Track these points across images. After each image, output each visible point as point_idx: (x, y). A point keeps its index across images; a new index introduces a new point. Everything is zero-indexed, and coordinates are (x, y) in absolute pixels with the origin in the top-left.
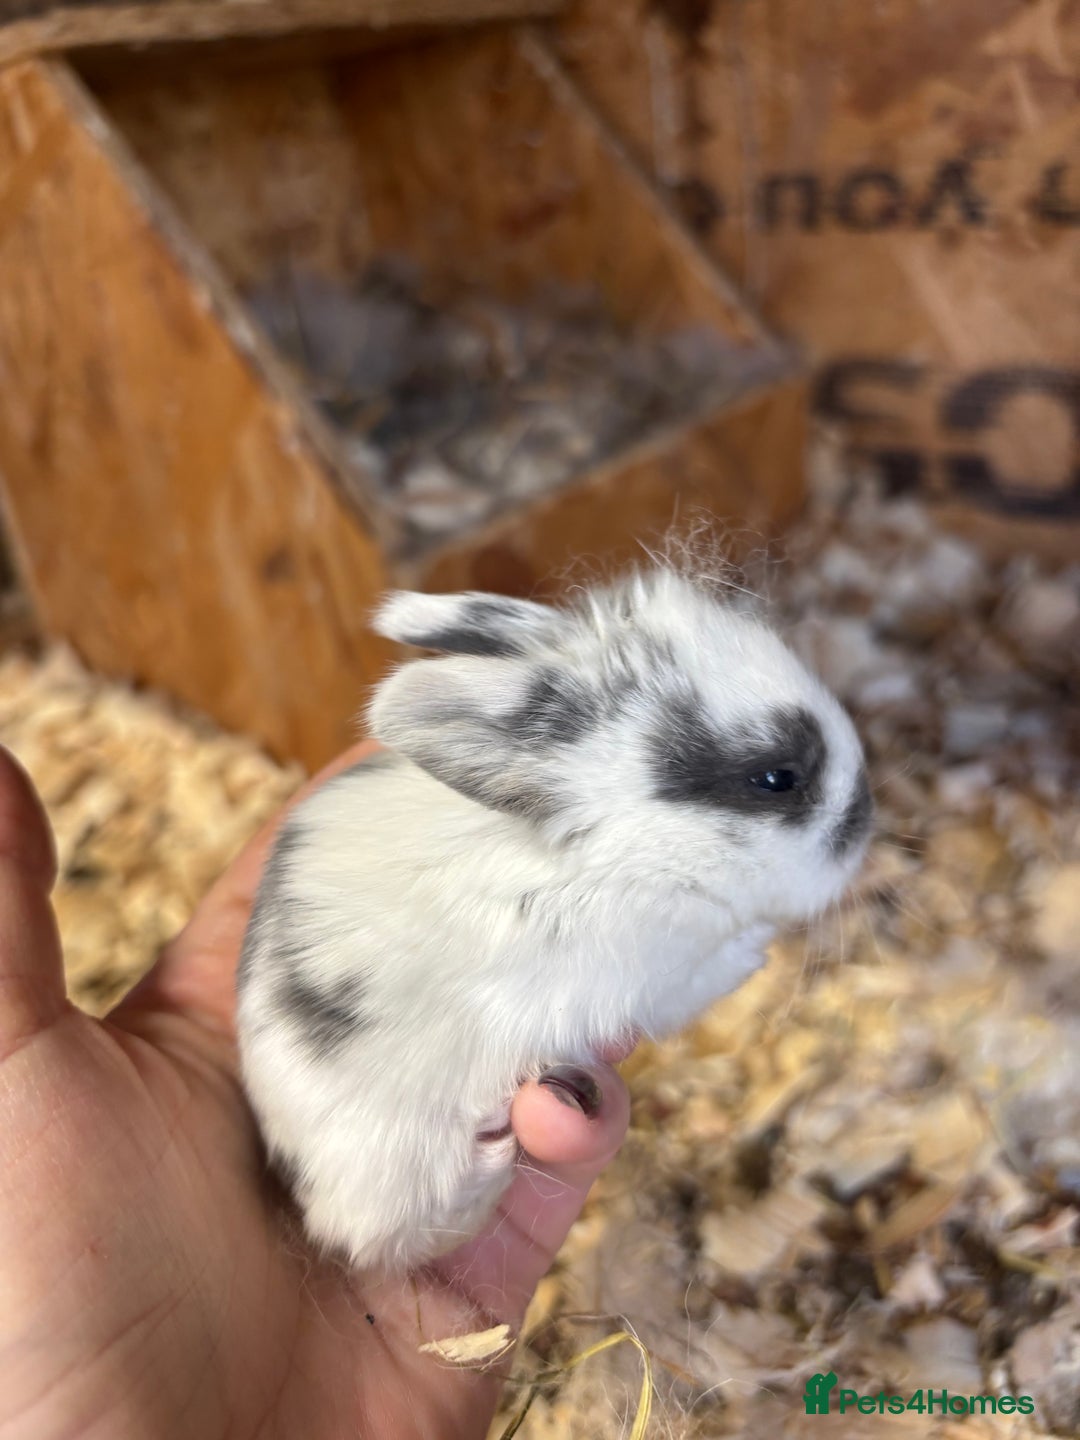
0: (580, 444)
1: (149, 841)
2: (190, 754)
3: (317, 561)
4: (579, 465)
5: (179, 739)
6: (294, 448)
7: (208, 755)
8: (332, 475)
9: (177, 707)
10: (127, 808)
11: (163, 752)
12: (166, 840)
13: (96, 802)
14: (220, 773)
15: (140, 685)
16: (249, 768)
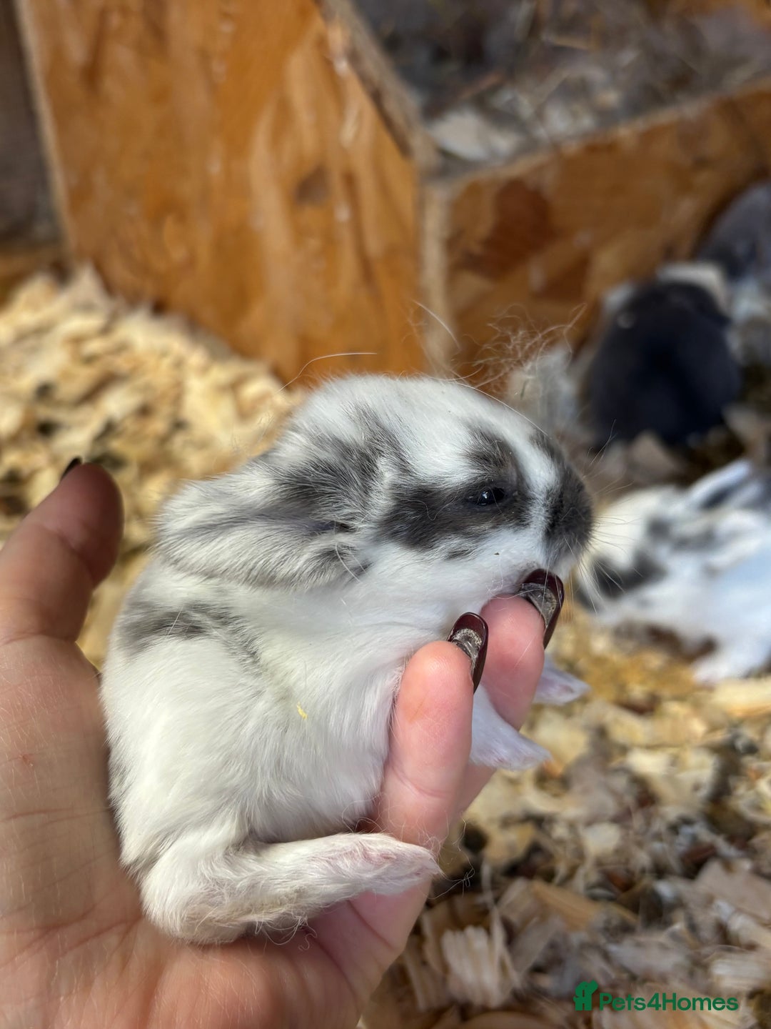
0: (611, 98)
1: (164, 440)
2: (204, 370)
3: (350, 180)
4: (606, 117)
5: (196, 358)
6: (343, 66)
7: (222, 373)
8: (377, 97)
9: (194, 326)
10: (144, 411)
11: (179, 364)
12: (178, 441)
13: (117, 404)
14: (234, 387)
15: (159, 308)
16: (260, 386)
